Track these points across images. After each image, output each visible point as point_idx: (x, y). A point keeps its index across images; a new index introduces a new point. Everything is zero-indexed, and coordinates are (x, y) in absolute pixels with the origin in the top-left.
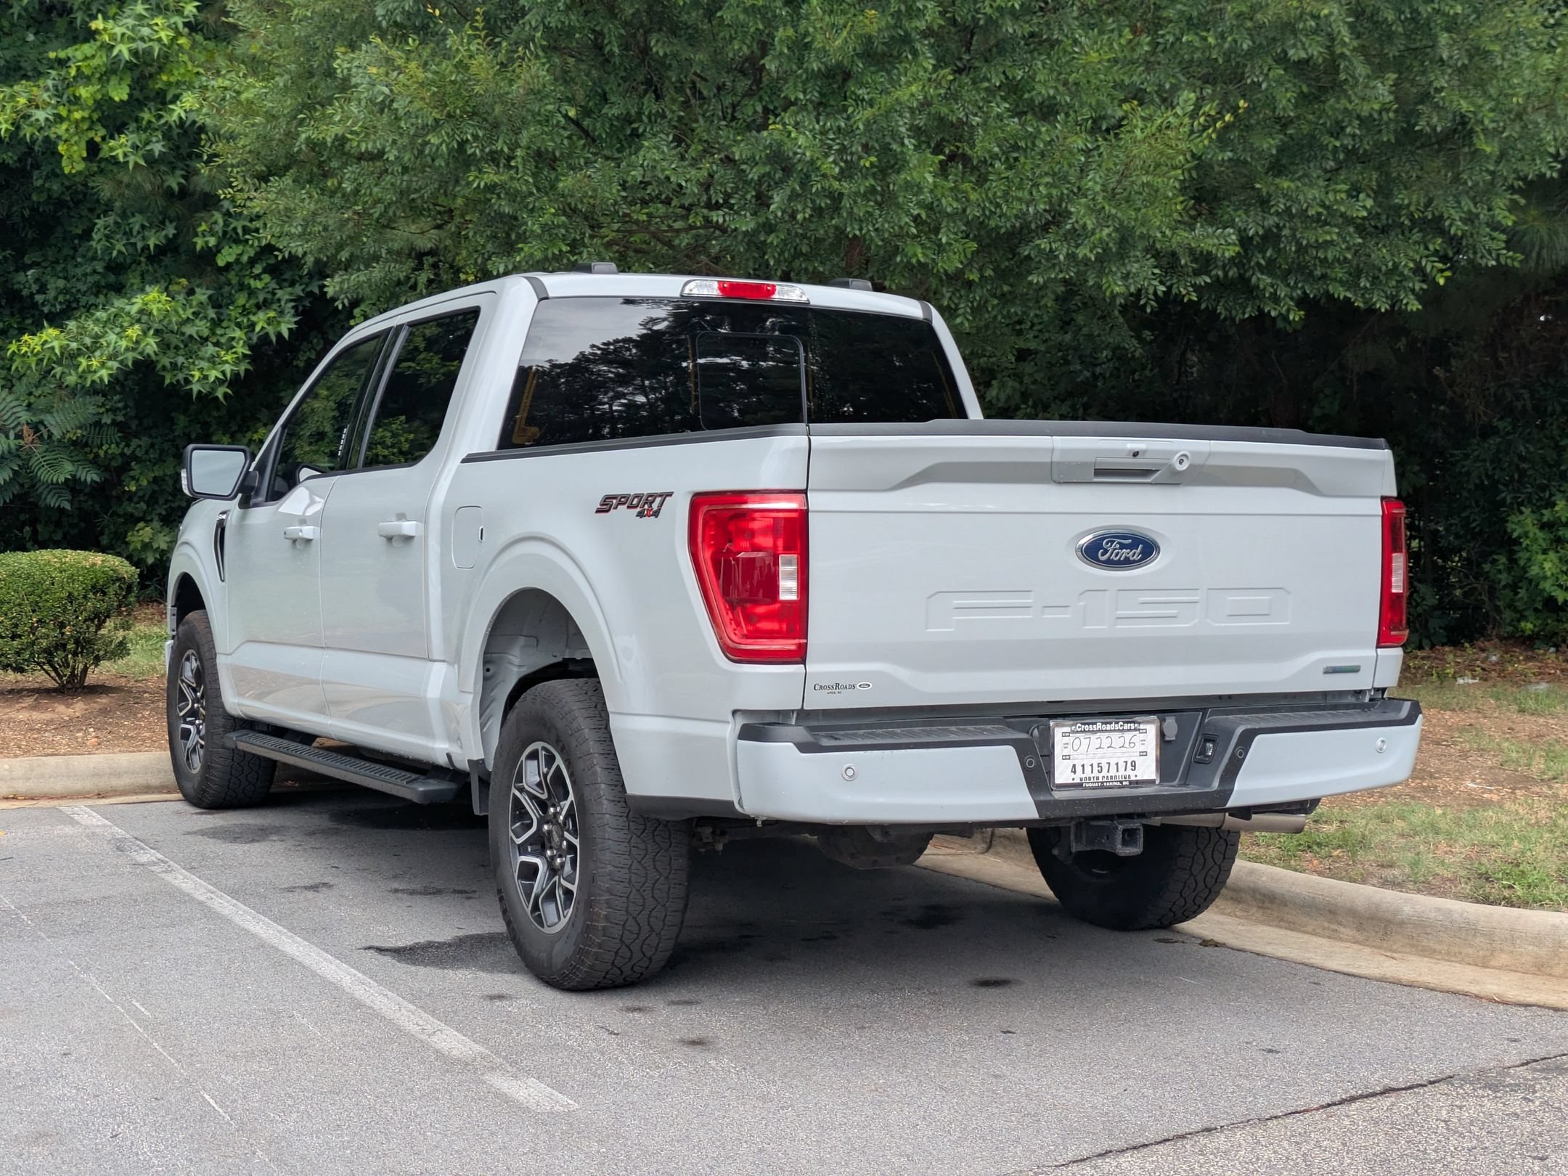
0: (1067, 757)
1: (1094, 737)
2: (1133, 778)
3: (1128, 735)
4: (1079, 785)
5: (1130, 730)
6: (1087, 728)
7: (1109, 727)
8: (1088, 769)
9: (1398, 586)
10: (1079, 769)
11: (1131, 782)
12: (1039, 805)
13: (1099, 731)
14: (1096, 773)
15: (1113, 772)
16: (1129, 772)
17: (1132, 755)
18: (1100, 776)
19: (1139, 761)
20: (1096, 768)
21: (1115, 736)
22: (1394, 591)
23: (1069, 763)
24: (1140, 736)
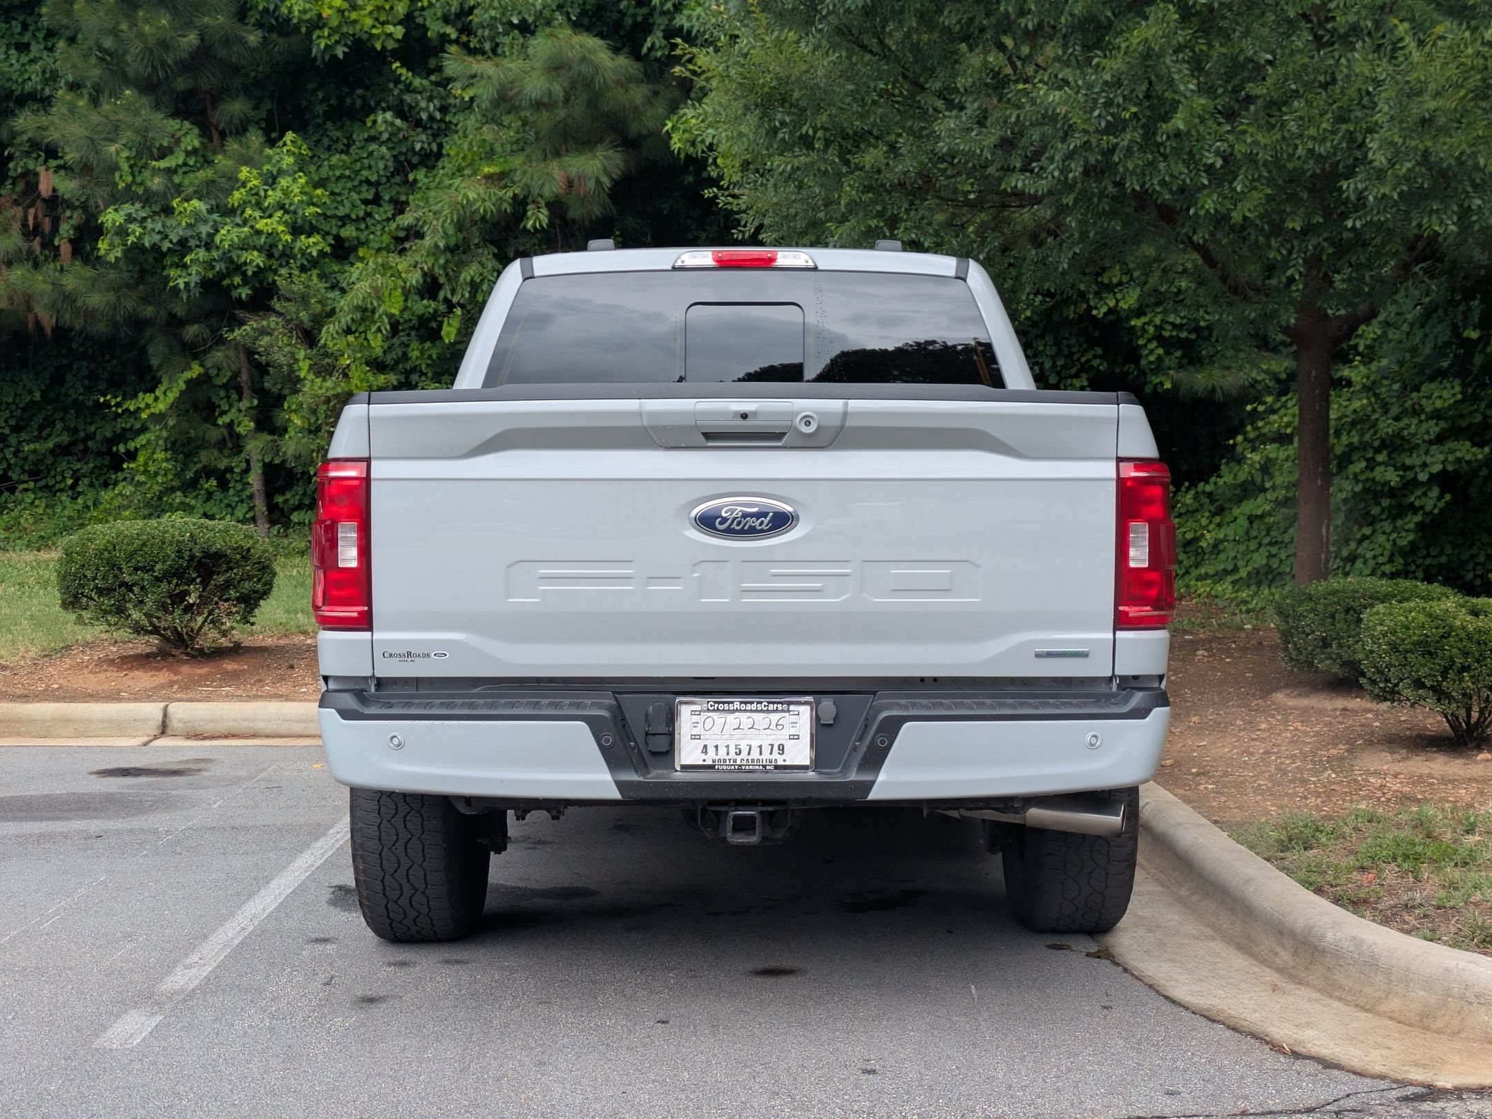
0: (696, 737)
1: (731, 717)
2: (780, 763)
3: (775, 717)
4: (712, 767)
5: (777, 711)
6: (721, 707)
7: (749, 707)
8: (722, 751)
9: (1139, 557)
10: (711, 751)
11: (777, 767)
12: (620, 785)
13: (737, 710)
14: (732, 755)
15: (755, 755)
16: (775, 756)
17: (781, 737)
18: (739, 758)
19: (788, 745)
20: (732, 750)
21: (756, 716)
22: (1132, 564)
23: (701, 744)
24: (787, 719)
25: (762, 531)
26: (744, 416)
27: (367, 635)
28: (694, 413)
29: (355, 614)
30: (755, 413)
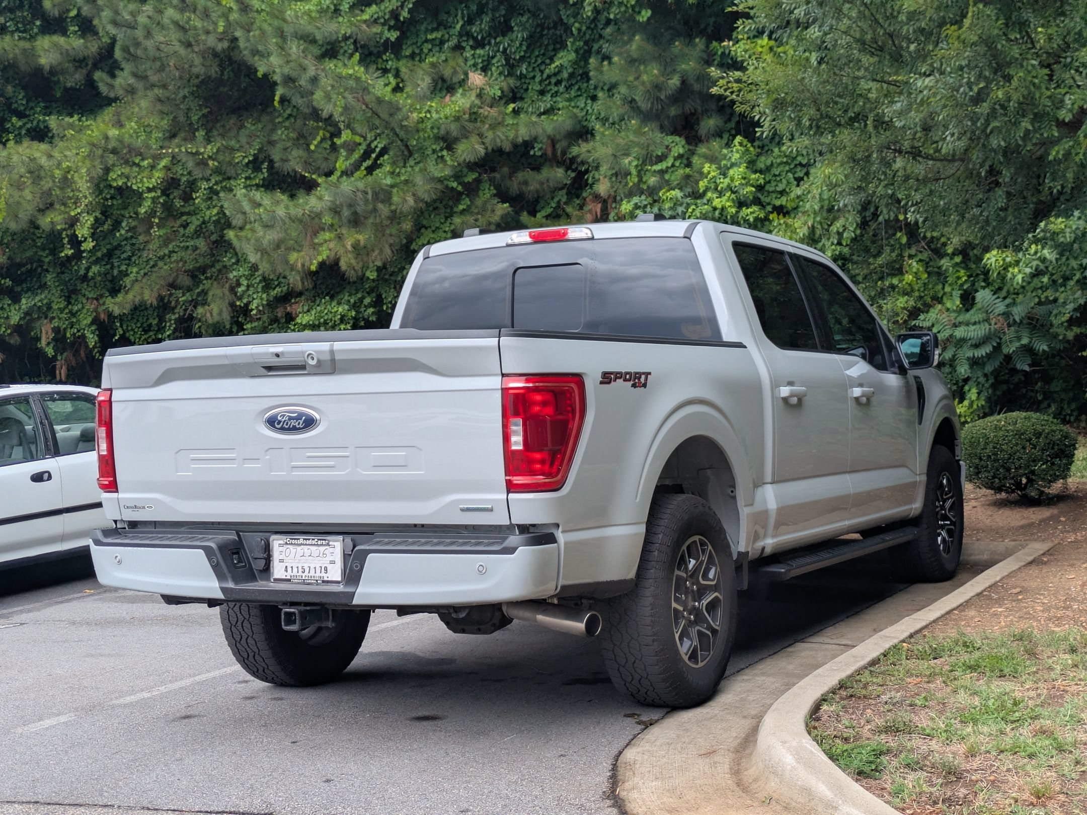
0: (281, 561)
1: (299, 548)
2: (326, 579)
3: (322, 549)
4: (289, 580)
5: (322, 545)
6: (293, 542)
7: (308, 542)
8: (295, 570)
9: (517, 442)
10: (289, 569)
11: (323, 582)
12: (223, 590)
13: (302, 544)
14: (300, 573)
15: (312, 573)
16: (323, 574)
17: (325, 562)
18: (304, 575)
19: (330, 567)
20: (300, 570)
21: (313, 548)
22: (514, 448)
23: (284, 565)
24: (329, 550)
25: (300, 429)
26: (277, 355)
27: (115, 495)
28: (252, 355)
29: (107, 483)
30: (283, 353)
